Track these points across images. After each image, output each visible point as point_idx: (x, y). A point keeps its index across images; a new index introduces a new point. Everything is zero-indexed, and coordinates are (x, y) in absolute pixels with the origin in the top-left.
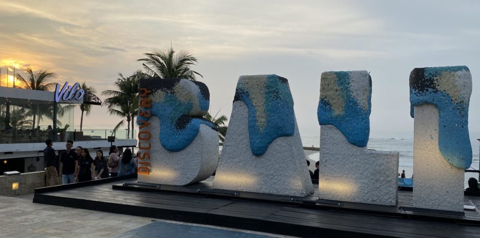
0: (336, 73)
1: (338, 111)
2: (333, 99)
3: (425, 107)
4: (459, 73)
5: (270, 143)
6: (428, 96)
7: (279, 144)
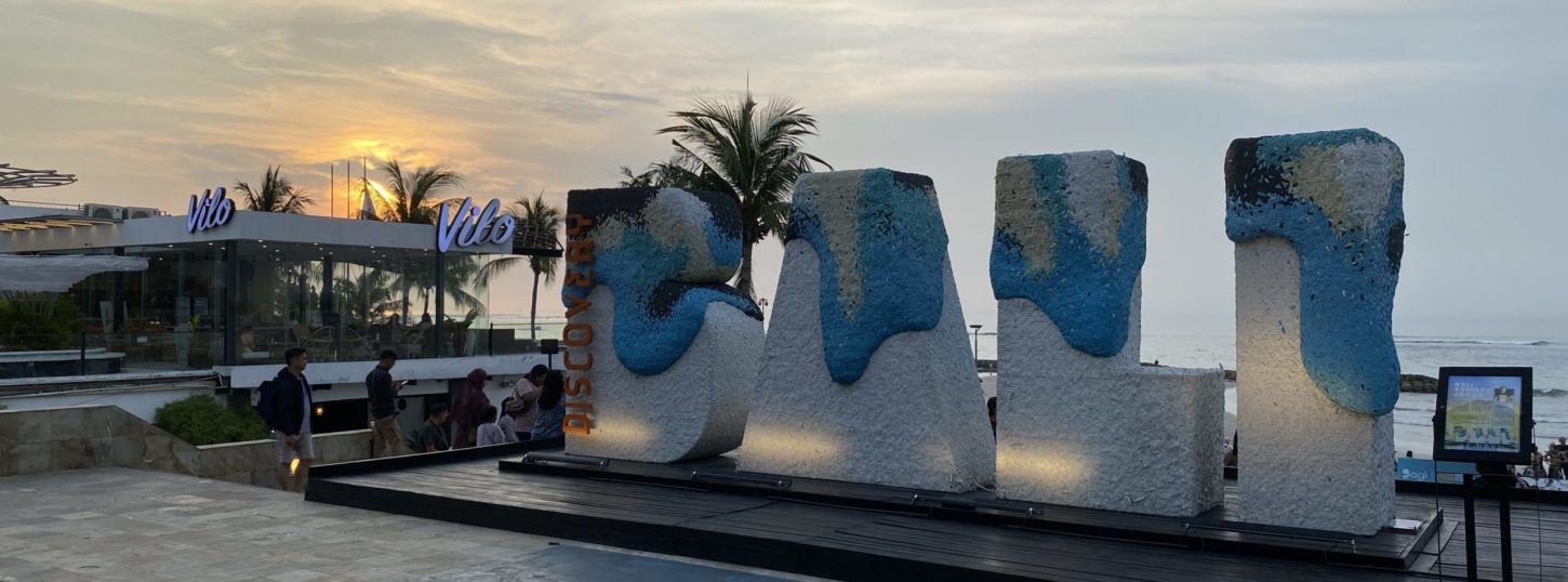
0: (1033, 160)
1: (1039, 263)
2: (1027, 229)
3: (1262, 245)
4: (1347, 149)
5: (873, 349)
6: (1267, 214)
7: (897, 352)
